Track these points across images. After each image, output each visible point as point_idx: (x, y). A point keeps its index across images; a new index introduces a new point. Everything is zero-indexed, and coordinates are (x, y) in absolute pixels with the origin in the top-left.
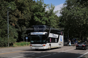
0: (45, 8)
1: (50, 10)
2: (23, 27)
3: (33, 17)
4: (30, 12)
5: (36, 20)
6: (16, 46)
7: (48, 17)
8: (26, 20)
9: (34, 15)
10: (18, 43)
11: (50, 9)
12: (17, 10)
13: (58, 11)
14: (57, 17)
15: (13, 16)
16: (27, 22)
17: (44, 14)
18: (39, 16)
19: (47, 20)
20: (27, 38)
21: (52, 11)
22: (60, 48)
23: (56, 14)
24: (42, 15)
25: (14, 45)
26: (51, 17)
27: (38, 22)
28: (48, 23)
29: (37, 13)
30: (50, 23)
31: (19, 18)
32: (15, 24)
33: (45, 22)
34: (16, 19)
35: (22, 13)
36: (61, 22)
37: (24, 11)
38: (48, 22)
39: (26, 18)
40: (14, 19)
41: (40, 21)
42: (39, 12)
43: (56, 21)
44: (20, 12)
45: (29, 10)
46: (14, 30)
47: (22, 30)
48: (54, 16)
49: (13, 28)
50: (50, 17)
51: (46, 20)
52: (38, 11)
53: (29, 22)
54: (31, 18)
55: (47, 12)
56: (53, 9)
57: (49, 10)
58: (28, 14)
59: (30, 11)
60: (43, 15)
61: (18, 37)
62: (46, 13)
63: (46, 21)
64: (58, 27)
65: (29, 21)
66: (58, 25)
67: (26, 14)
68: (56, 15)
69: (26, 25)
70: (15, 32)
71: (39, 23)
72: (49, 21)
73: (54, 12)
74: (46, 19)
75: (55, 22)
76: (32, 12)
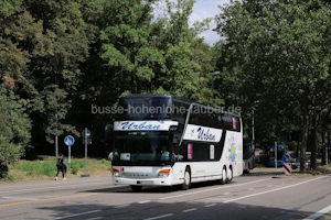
0: (153, 5)
1: (173, 17)
2: (52, 90)
3: (96, 46)
4: (85, 25)
5: (111, 63)
6: (20, 179)
7: (162, 47)
8: (66, 61)
9: (104, 36)
10: (32, 163)
11: (174, 11)
12: (27, 16)
13: (208, 21)
14: (206, 48)
15: (9, 41)
16: (69, 68)
17: (147, 34)
18: (122, 43)
19: (161, 61)
20: (69, 142)
21: (180, 22)
23: (200, 36)
24: (136, 40)
25: (11, 172)
26: (176, 48)
27: (119, 68)
28: (165, 75)
29: (116, 30)
30: (174, 74)
31: (36, 53)
32: (15, 77)
33: (151, 71)
34: (21, 58)
35: (46, 26)
36: (221, 71)
37: (59, 21)
38: (164, 71)
39: (65, 53)
40: (12, 54)
41: (131, 67)
42: (123, 26)
43: (199, 67)
44: (41, 22)
45: (79, 14)
46: (14, 105)
47: (46, 103)
48: (189, 45)
49: (8, 94)
50: (172, 49)
51: (154, 59)
52: (118, 22)
53: (78, 71)
54: (86, 51)
55: (161, 23)
56: (188, 13)
57: (169, 16)
58: (77, 31)
59: (82, 21)
60: (144, 40)
61: (28, 136)
62: (156, 30)
63: (156, 67)
64: (209, 91)
65: (82, 66)
66: (209, 85)
67: (67, 31)
68: (200, 41)
69: (67, 80)
70: (15, 116)
71: (126, 73)
72: (169, 63)
73: (190, 26)
74: (157, 56)
75: (195, 70)
76: (92, 26)
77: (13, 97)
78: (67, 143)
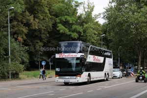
0: (77, 8)
1: (86, 12)
2: (37, 43)
3: (55, 25)
4: (50, 16)
5: (61, 31)
7: (82, 25)
8: (43, 31)
9: (58, 21)
11: (86, 10)
12: (27, 13)
13: (100, 14)
14: (99, 25)
15: (20, 23)
16: (44, 34)
17: (75, 20)
18: (65, 23)
19: (81, 30)
21: (89, 14)
22: (107, 80)
23: (97, 20)
24: (71, 22)
25: (21, 76)
27: (64, 34)
28: (82, 36)
29: (63, 19)
30: (87, 36)
31: (31, 28)
32: (23, 38)
33: (77, 34)
34: (25, 30)
36: (106, 34)
37: (40, 15)
38: (82, 34)
39: (42, 28)
40: (21, 29)
41: (69, 33)
42: (66, 16)
43: (97, 33)
44: (33, 16)
45: (48, 12)
46: (22, 48)
47: (35, 49)
48: (92, 24)
49: (20, 44)
50: (86, 26)
51: (78, 30)
52: (64, 15)
53: (48, 35)
54: (51, 27)
55: (81, 15)
56: (92, 11)
57: (84, 13)
58: (47, 19)
59: (49, 15)
60: (74, 22)
61: (28, 61)
62: (80, 17)
63: (79, 33)
64: (102, 43)
65: (49, 33)
67: (43, 19)
68: (97, 22)
69: (43, 39)
70: (22, 53)
71: (67, 36)
72: (84, 32)
73: (93, 16)
75: (95, 34)
76: (53, 17)
77: (21, 45)
78: (43, 64)
